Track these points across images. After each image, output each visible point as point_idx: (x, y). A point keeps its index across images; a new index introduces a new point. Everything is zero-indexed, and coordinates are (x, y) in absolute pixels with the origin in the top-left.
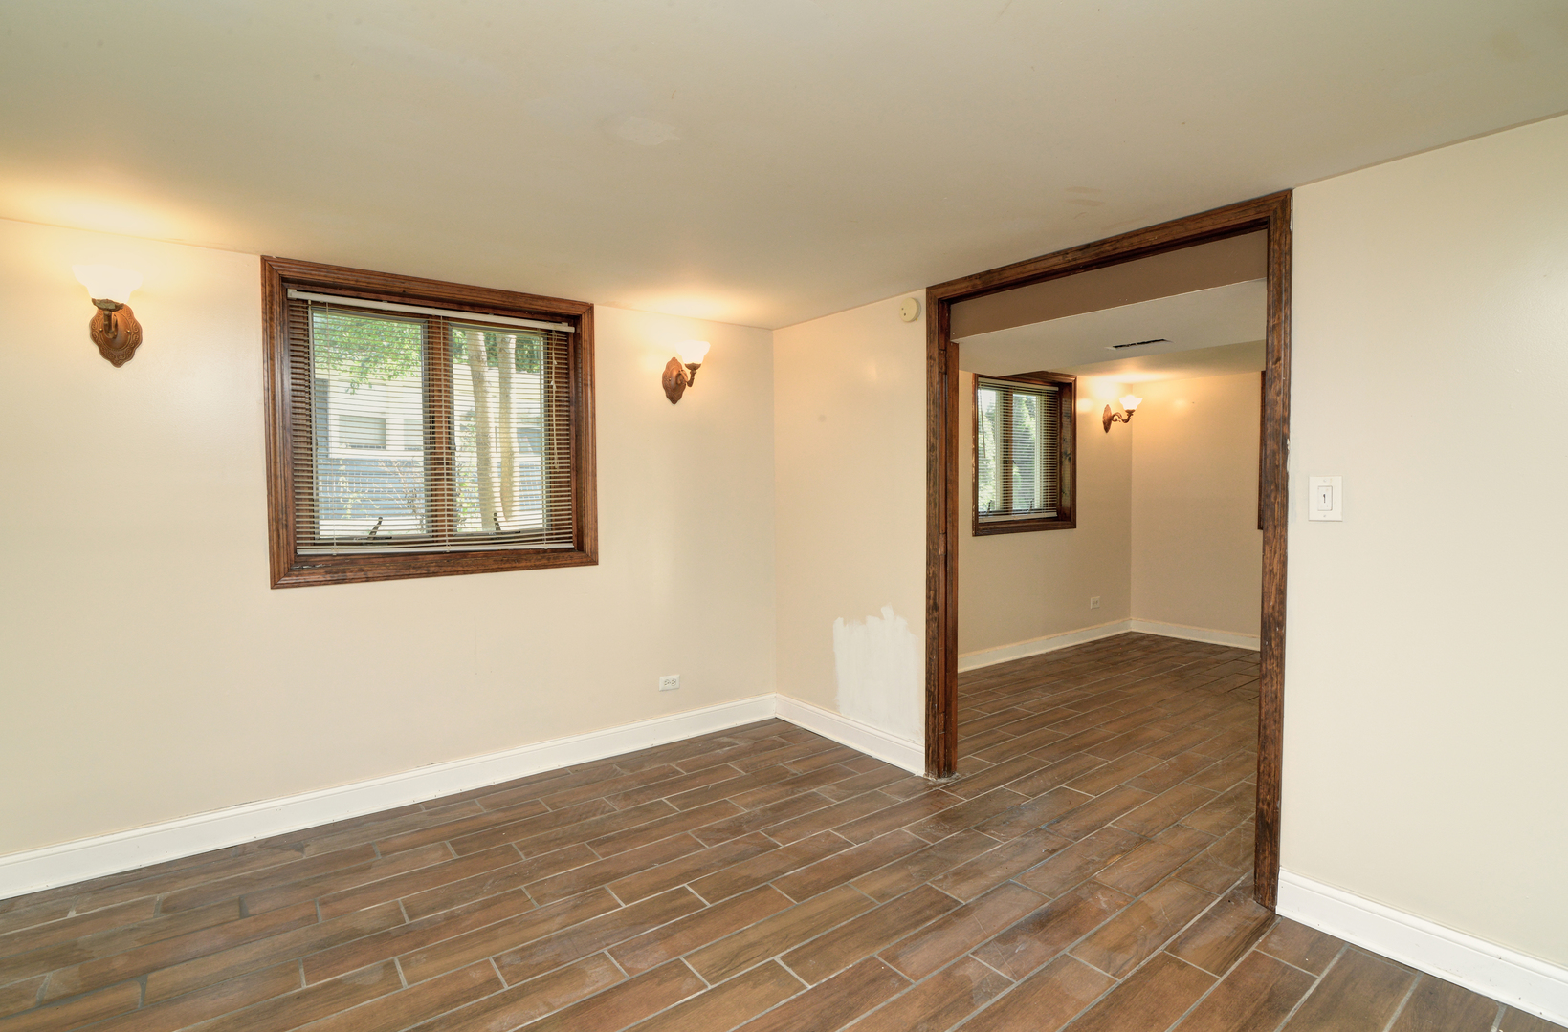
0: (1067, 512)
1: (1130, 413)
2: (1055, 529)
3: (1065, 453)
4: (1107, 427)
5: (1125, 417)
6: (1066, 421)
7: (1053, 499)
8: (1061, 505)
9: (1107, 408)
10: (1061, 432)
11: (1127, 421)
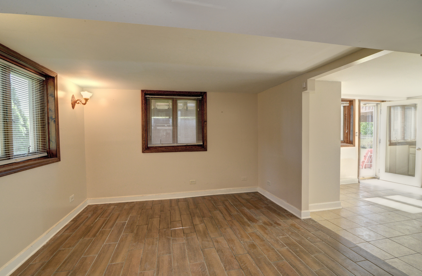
0: (54, 152)
1: (86, 100)
2: (48, 164)
3: (52, 118)
4: (73, 107)
5: (84, 102)
6: (51, 99)
7: (44, 145)
8: (49, 148)
9: (73, 97)
10: (48, 105)
11: (85, 104)
